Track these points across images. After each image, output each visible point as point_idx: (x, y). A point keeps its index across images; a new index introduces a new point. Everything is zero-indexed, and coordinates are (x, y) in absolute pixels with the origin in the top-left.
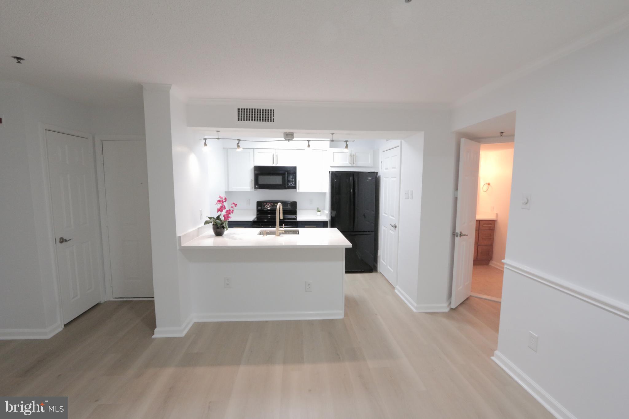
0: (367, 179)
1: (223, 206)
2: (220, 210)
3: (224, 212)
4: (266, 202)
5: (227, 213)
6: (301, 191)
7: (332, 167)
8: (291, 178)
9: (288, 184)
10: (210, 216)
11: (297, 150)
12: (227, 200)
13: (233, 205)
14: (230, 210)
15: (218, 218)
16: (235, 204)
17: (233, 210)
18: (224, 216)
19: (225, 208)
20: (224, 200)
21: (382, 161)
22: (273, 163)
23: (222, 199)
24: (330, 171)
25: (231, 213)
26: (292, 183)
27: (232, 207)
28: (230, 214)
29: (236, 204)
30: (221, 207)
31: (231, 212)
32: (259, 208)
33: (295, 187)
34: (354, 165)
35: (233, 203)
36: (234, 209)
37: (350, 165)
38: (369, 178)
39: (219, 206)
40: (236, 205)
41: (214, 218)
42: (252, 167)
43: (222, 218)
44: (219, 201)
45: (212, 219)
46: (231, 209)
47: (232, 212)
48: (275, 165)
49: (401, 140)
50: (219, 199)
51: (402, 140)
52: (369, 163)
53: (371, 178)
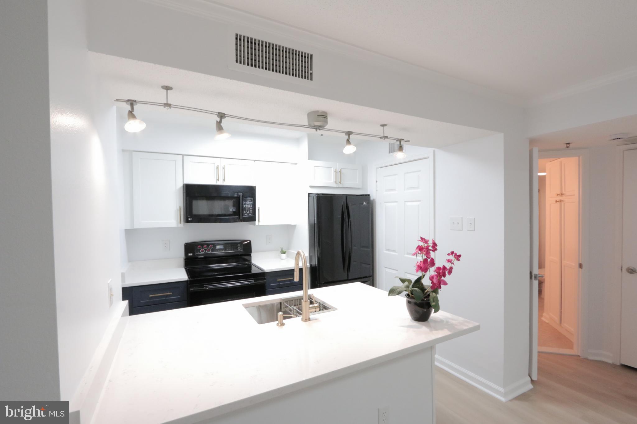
0: (362, 204)
1: (429, 260)
2: (424, 266)
3: (432, 271)
4: (202, 244)
5: (437, 273)
6: (261, 224)
7: (311, 187)
8: (248, 204)
9: (243, 214)
10: (403, 277)
11: (255, 161)
12: (437, 248)
13: (452, 257)
14: (444, 268)
15: (419, 280)
16: (456, 254)
17: (451, 268)
18: (431, 278)
19: (433, 263)
20: (430, 248)
21: (377, 181)
22: (218, 180)
23: (426, 245)
24: (309, 194)
25: (447, 275)
26: (250, 212)
27: (449, 261)
28: (444, 275)
29: (460, 256)
30: (425, 261)
31: (447, 272)
32: (190, 254)
34: (341, 186)
35: (452, 253)
36: (453, 265)
37: (335, 185)
38: (364, 203)
39: (420, 258)
40: (458, 257)
41: (410, 281)
42: (180, 185)
43: (426, 282)
44: (420, 248)
45: (406, 283)
46: (448, 266)
47: (450, 272)
48: (219, 183)
49: (434, 149)
50: (421, 244)
51: (436, 149)
52: (358, 182)
53: (366, 203)
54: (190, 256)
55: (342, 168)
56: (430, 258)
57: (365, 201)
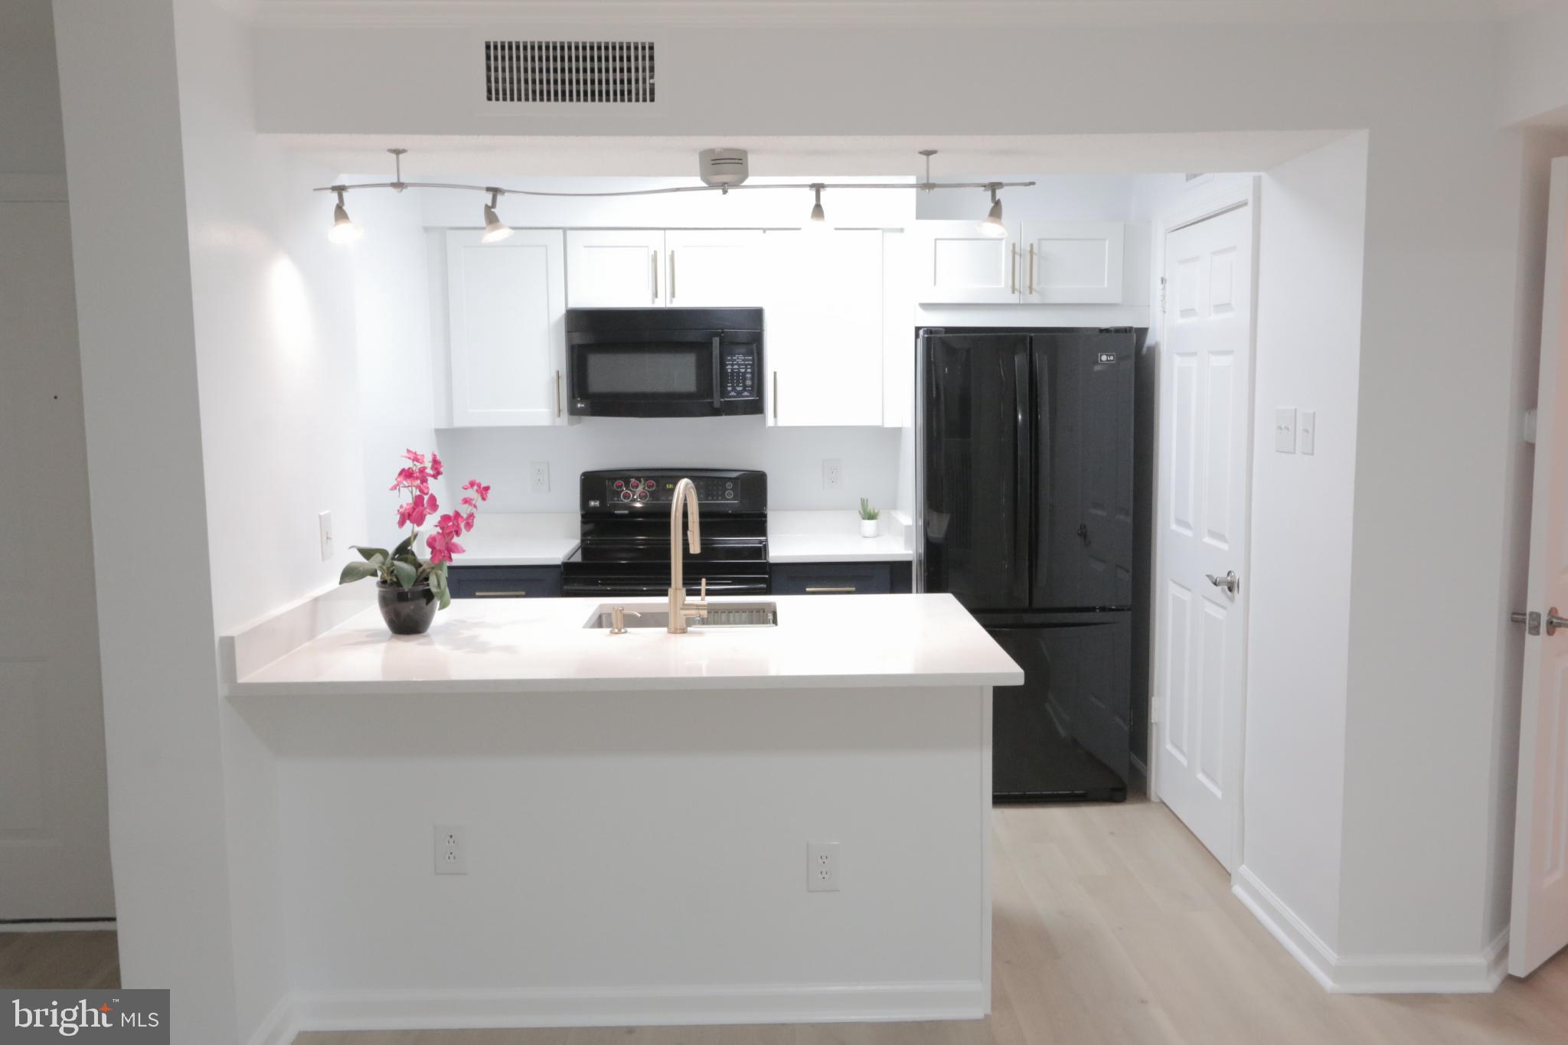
0: (1096, 362)
1: (426, 498)
2: (413, 514)
3: (430, 526)
4: (625, 476)
5: (442, 528)
6: (784, 421)
7: (927, 306)
8: (738, 362)
9: (724, 393)
10: (366, 544)
11: (765, 230)
12: (442, 470)
13: (472, 493)
14: (457, 515)
15: (404, 551)
16: (479, 485)
17: (471, 516)
18: (431, 543)
19: (433, 504)
20: (429, 471)
21: (1167, 277)
22: (656, 295)
23: (419, 465)
24: (918, 329)
25: (464, 531)
26: (745, 386)
27: (466, 501)
28: (458, 533)
29: (487, 489)
30: (418, 501)
31: (462, 525)
32: (592, 503)
33: (756, 407)
34: (1035, 299)
35: (472, 484)
36: (474, 510)
37: (1014, 299)
38: (1104, 358)
39: (406, 497)
40: (484, 491)
41: (384, 553)
42: (559, 313)
43: (423, 553)
44: (407, 474)
45: (378, 558)
46: (465, 511)
47: (469, 526)
48: (661, 303)
49: (1256, 174)
50: (408, 464)
51: (1262, 174)
52: (1106, 286)
53: (1112, 358)
54: (595, 508)
55: (1040, 240)
56: (427, 494)
57: (1105, 351)
